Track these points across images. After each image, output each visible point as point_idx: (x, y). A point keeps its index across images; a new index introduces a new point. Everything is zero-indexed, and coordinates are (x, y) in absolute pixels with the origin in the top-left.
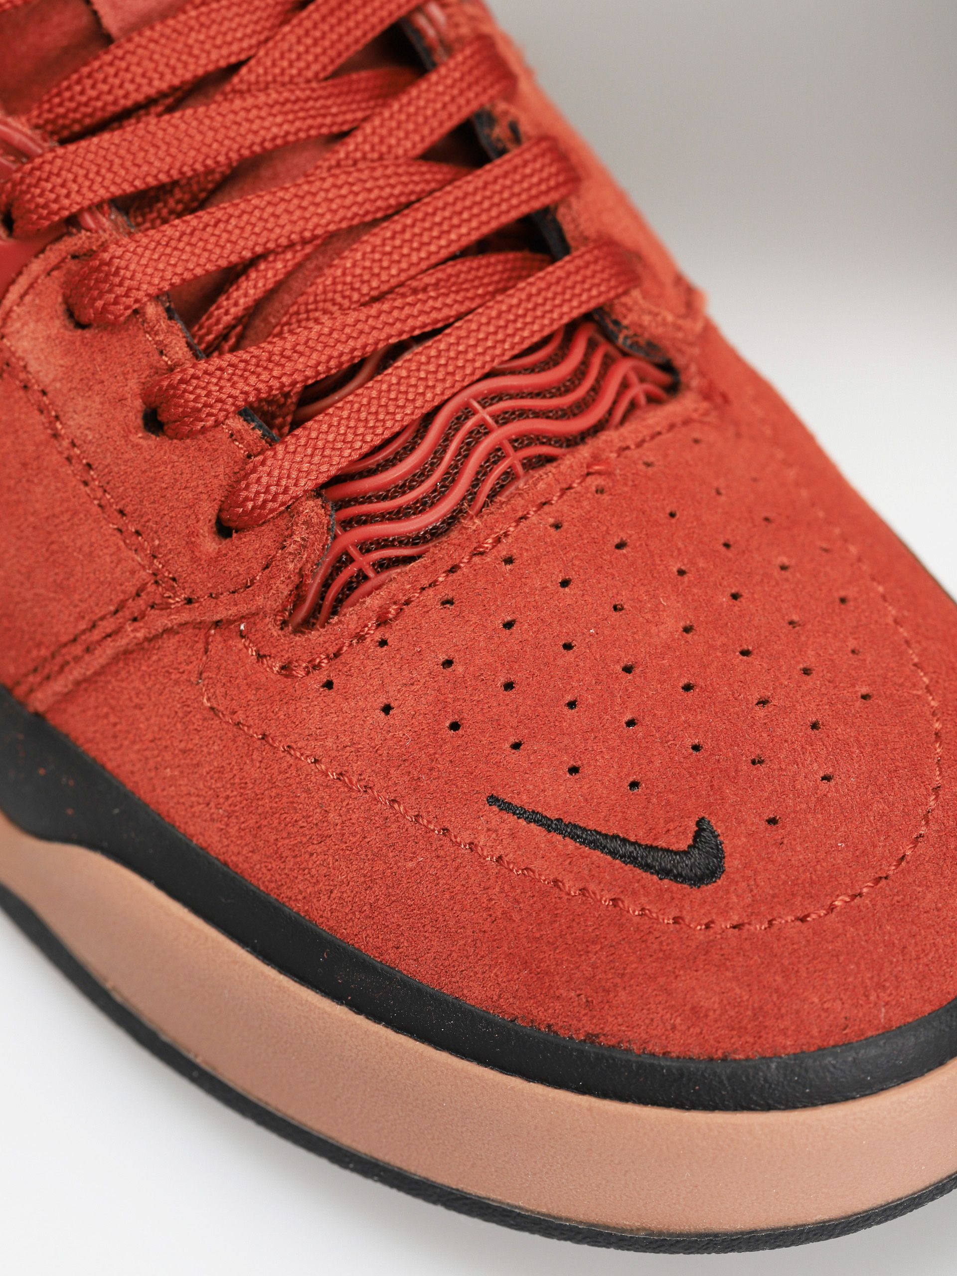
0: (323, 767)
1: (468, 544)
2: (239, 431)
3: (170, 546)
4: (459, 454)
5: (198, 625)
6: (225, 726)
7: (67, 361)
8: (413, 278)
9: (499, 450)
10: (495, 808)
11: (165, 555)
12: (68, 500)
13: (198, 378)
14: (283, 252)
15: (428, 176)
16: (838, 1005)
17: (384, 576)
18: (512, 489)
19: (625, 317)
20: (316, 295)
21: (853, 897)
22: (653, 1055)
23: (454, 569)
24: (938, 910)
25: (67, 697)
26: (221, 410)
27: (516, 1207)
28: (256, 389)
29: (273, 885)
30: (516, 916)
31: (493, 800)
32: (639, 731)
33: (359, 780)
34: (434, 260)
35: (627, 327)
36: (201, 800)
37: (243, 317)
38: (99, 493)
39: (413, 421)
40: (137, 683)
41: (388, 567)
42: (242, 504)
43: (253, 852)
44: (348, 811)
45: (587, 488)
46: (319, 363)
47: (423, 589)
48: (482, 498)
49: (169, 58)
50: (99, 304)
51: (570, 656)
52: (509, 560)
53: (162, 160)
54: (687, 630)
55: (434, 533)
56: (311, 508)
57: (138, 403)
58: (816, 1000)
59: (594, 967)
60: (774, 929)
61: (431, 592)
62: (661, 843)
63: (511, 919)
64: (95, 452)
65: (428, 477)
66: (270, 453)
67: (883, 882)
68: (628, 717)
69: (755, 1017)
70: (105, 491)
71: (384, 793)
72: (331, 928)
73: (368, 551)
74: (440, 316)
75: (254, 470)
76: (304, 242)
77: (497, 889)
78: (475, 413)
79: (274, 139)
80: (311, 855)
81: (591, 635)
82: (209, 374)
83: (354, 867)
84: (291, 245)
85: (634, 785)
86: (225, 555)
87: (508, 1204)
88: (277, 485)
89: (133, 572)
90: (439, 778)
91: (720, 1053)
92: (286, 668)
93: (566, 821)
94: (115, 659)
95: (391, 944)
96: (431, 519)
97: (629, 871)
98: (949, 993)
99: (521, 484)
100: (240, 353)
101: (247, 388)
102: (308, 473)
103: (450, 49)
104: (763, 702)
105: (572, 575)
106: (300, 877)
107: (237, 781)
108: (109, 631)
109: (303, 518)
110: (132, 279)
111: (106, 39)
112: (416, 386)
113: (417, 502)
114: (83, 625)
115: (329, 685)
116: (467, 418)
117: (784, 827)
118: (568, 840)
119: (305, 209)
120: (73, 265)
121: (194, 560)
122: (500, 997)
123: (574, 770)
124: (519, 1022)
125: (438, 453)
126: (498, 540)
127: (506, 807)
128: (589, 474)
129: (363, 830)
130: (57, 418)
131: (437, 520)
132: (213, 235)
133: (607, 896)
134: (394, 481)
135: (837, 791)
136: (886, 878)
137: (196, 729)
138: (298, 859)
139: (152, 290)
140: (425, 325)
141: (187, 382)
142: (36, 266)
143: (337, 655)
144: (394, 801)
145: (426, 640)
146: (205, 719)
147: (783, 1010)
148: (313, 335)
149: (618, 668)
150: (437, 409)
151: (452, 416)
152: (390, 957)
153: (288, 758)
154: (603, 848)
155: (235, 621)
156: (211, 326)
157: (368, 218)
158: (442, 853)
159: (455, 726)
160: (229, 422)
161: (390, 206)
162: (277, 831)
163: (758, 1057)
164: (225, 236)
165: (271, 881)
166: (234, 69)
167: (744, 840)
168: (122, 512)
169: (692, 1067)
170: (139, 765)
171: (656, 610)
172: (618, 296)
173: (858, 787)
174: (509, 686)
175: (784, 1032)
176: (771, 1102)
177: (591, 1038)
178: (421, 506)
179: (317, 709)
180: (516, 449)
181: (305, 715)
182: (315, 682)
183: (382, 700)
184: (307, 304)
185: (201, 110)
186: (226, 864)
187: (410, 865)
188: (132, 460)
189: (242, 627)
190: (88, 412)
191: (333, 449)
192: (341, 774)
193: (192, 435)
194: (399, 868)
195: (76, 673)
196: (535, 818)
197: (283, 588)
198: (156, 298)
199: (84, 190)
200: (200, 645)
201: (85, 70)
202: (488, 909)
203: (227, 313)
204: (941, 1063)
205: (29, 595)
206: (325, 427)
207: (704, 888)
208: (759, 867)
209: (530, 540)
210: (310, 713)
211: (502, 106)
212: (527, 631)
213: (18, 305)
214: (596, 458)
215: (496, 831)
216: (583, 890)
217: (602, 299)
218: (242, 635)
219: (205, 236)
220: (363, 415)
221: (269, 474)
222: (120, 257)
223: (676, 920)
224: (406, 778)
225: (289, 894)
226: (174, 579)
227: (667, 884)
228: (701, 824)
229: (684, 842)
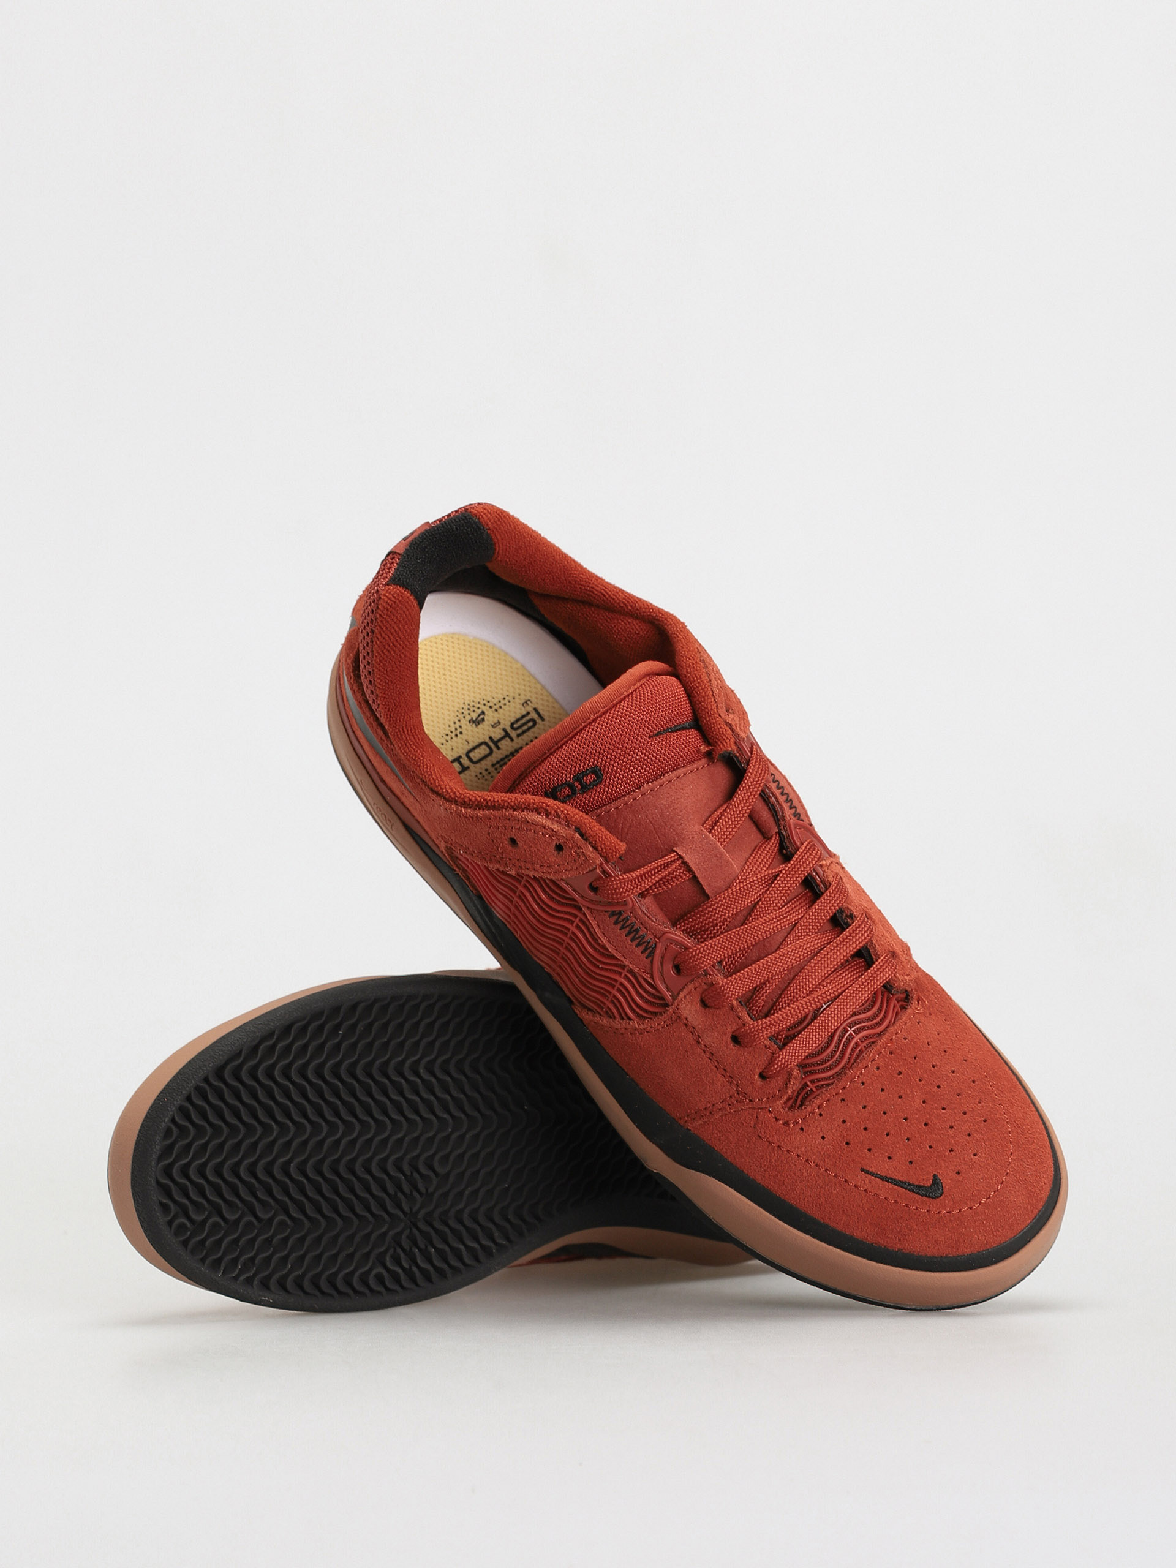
0: (801, 1158)
1: (848, 1078)
2: (770, 1045)
4: (844, 1046)
5: (755, 1109)
6: (764, 1142)
7: (701, 1018)
9: (857, 1042)
10: (863, 1173)
11: (742, 1085)
12: (704, 1065)
13: (753, 1027)
16: (984, 1237)
17: (819, 1092)
18: (862, 1056)
21: (987, 1199)
22: (921, 1256)
23: (845, 1088)
24: (1015, 1201)
25: (701, 1126)
26: (762, 1038)
28: (774, 1030)
31: (863, 1170)
32: (911, 1142)
33: (814, 1162)
35: (894, 987)
36: (754, 1165)
38: (716, 1063)
39: (828, 1036)
41: (821, 1088)
43: (775, 1184)
44: (810, 1173)
47: (834, 1095)
48: (853, 1061)
50: (713, 999)
51: (885, 1116)
52: (863, 1083)
54: (924, 1102)
55: (838, 1075)
56: (796, 1072)
57: (730, 1035)
58: (976, 1237)
59: (900, 1227)
60: (961, 1212)
61: (836, 1096)
62: (922, 1184)
63: (871, 1211)
64: (715, 1048)
65: (834, 1056)
66: (781, 1053)
67: (996, 1193)
68: (907, 1137)
69: (956, 1243)
70: (718, 1063)
71: (823, 1167)
72: (805, 1211)
73: (813, 1083)
75: (774, 1058)
77: (865, 1200)
78: (848, 1030)
80: (797, 1186)
81: (892, 1108)
82: (757, 1026)
83: (813, 1191)
85: (911, 1164)
86: (764, 1086)
88: (784, 1064)
89: (729, 1090)
90: (843, 1162)
91: (944, 1255)
92: (786, 1123)
93: (888, 1177)
94: (721, 1117)
95: (827, 1217)
96: (836, 1070)
97: (911, 1194)
99: (865, 1054)
100: (768, 1018)
101: (771, 1030)
102: (794, 1060)
103: (825, 886)
104: (951, 1127)
105: (885, 1087)
106: (793, 1193)
109: (794, 1075)
110: (728, 993)
111: (708, 897)
112: (828, 1023)
113: (831, 1064)
115: (802, 1129)
116: (845, 1033)
117: (962, 1175)
118: (889, 1184)
120: (704, 987)
121: (752, 1087)
122: (867, 1236)
123: (890, 1158)
124: (874, 1245)
125: (838, 1046)
126: (858, 1076)
127: (867, 1172)
129: (816, 1178)
130: (699, 1037)
131: (838, 1070)
133: (904, 1203)
134: (823, 1058)
135: (978, 1159)
136: (997, 1191)
138: (792, 1187)
139: (735, 997)
142: (691, 986)
143: (804, 1119)
144: (827, 1170)
145: (836, 1114)
146: (756, 1140)
147: (965, 1240)
149: (902, 1119)
150: (836, 1031)
151: (840, 1033)
152: (827, 1221)
153: (788, 1154)
154: (901, 1186)
155: (768, 1107)
158: (845, 1188)
159: (847, 1144)
160: (765, 1042)
162: (784, 1177)
163: (957, 1255)
165: (781, 1193)
167: (949, 1181)
168: (725, 1070)
171: (913, 1096)
172: (892, 978)
173: (985, 1158)
174: (865, 1129)
175: (966, 1247)
177: (900, 1250)
178: (833, 1066)
179: (798, 1137)
180: (862, 1041)
181: (793, 1139)
182: (797, 1128)
183: (822, 1134)
187: (834, 1191)
188: (728, 1053)
189: (770, 1110)
190: (712, 1037)
191: (802, 1050)
192: (807, 1160)
193: (751, 1046)
194: (830, 1192)
195: (705, 1120)
196: (877, 1176)
197: (785, 1097)
198: (737, 1000)
202: (862, 1207)
205: (688, 1094)
206: (798, 1042)
207: (937, 1199)
208: (955, 1190)
209: (869, 1075)
210: (795, 1139)
211: (846, 905)
212: (870, 1108)
213: (684, 999)
214: (887, 1039)
215: (864, 1181)
216: (896, 1202)
217: (887, 978)
220: (811, 1036)
221: (781, 1060)
222: (723, 985)
223: (928, 1211)
224: (831, 1161)
226: (745, 1093)
227: (924, 1198)
228: (935, 1176)
229: (929, 1184)
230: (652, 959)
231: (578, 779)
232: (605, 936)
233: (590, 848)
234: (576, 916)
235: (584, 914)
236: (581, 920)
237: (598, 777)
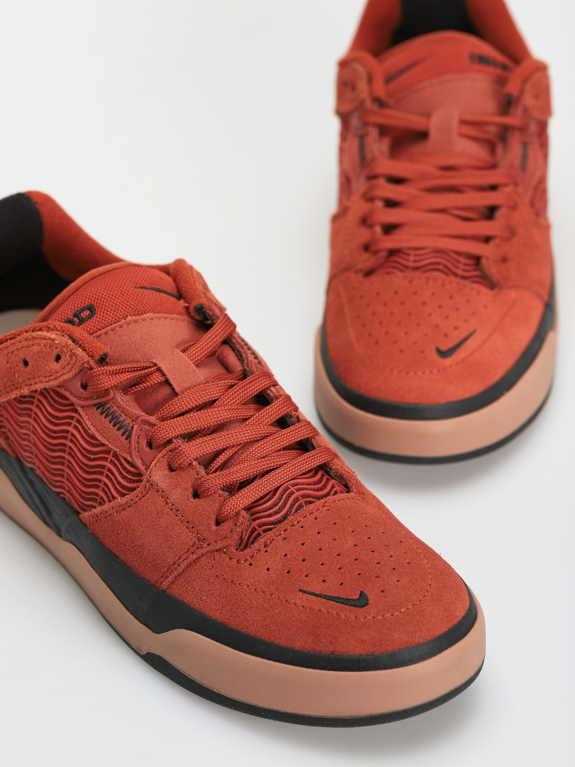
0: (250, 588)
1: (290, 523)
2: (222, 494)
3: (202, 529)
4: (286, 499)
5: (212, 552)
6: (220, 580)
7: (170, 480)
8: (270, 454)
9: (298, 498)
10: (301, 593)
11: (201, 532)
12: (171, 521)
13: (209, 479)
14: (232, 448)
15: (273, 429)
16: (403, 637)
17: (266, 533)
18: (302, 509)
19: (333, 466)
20: (242, 459)
21: (407, 609)
22: (350, 655)
23: (286, 530)
24: (432, 612)
25: (172, 583)
26: (216, 488)
27: (313, 715)
28: (226, 482)
29: (236, 626)
30: (309, 621)
31: (300, 590)
32: (342, 570)
33: (261, 590)
34: (276, 450)
35: (333, 470)
36: (214, 604)
37: (221, 466)
38: (181, 517)
39: (272, 490)
40: (194, 573)
41: (267, 531)
42: (224, 513)
43: (230, 617)
44: (258, 599)
45: (324, 510)
46: (244, 475)
47: (277, 536)
48: (293, 511)
49: (195, 398)
50: (179, 462)
51: (321, 552)
52: (302, 527)
53: (195, 424)
54: (356, 545)
55: (280, 521)
56: (243, 513)
57: (191, 489)
58: (397, 636)
59: (332, 632)
60: (384, 618)
61: (279, 536)
62: (350, 598)
63: (307, 622)
64: (179, 505)
65: (277, 505)
66: (231, 499)
67: (415, 606)
68: (339, 567)
69: (380, 641)
70: (183, 517)
71: (268, 592)
72: (254, 635)
73: (261, 527)
74: (279, 463)
75: (227, 503)
76: (238, 445)
77: (303, 614)
78: (290, 488)
79: (227, 419)
80: (248, 614)
81: (327, 546)
82: (212, 478)
83: (260, 615)
84: (234, 446)
85: (341, 584)
86: (219, 529)
87: (310, 715)
88: (233, 507)
89: (192, 539)
90: (284, 586)
91: (370, 653)
92: (238, 561)
93: (322, 594)
94: (187, 567)
95: (272, 636)
96: (279, 517)
97: (341, 605)
98: (436, 634)
99: (304, 508)
100: (221, 473)
101: (223, 481)
102: (242, 503)
103: (277, 398)
104: (379, 563)
105: (321, 531)
106: (245, 621)
107: (225, 596)
108: (185, 558)
109: (241, 515)
110: (188, 454)
111: (176, 394)
112: (272, 481)
113: (274, 512)
114: (177, 558)
115: (251, 565)
116: (287, 490)
117: (386, 592)
118: (323, 599)
119: (237, 436)
120: (170, 453)
121: (210, 531)
122: (305, 645)
123: (324, 581)
124: (311, 652)
125: (280, 499)
126: (298, 522)
127: (304, 592)
128: (324, 506)
129: (263, 604)
130: (167, 498)
131: (280, 517)
132: (211, 442)
133: (335, 612)
134: (267, 507)
135: (401, 584)
136: (416, 605)
137: (212, 583)
138: (244, 616)
139: (195, 457)
140: (274, 466)
141: (206, 481)
142: (160, 455)
143: (253, 556)
144: (272, 594)
145: (279, 549)
146: (214, 579)
147: (388, 639)
148: (242, 467)
149: (335, 555)
150: (279, 487)
151: (283, 489)
152: (272, 639)
153: (240, 586)
154: (333, 601)
155: (222, 549)
156: (211, 469)
157: (255, 439)
158: (286, 607)
159: (288, 572)
160: (219, 491)
161: (262, 436)
162: (237, 609)
163: (381, 653)
164: (215, 443)
165: (236, 625)
166: (215, 401)
167: (374, 596)
168: (188, 522)
169: (362, 657)
170: (195, 599)
171: (346, 540)
172: (330, 461)
173: (407, 583)
174: (304, 560)
175: (388, 645)
176: (385, 667)
177: (333, 652)
178: (276, 513)
179: (248, 571)
180: (302, 498)
181: (244, 573)
182: (247, 564)
183: (267, 567)
184: (239, 462)
185: (206, 411)
186: (222, 622)
187: (277, 611)
188: (190, 506)
189: (225, 550)
190: (177, 494)
191: (249, 497)
192: (255, 589)
193: (208, 496)
194: (274, 613)
195: (175, 573)
196: (313, 594)
197: (236, 537)
198: (196, 459)
199: (173, 432)
200: (212, 557)
201: (171, 403)
202: (300, 620)
203: (216, 465)
204: (435, 655)
205: (160, 552)
206: (247, 492)
207: (363, 608)
208: (379, 602)
209: (308, 522)
210: (245, 573)
211: (294, 413)
212: (308, 545)
213: (154, 467)
214: (326, 502)
215: (302, 599)
216: (328, 612)
217: (326, 461)
218: (225, 553)
219: (209, 443)
220: (257, 488)
221: (231, 504)
222: (185, 449)
223: (355, 617)
224: (275, 587)
225: (241, 627)
226: (204, 539)
227: (352, 608)
228: (361, 592)
229: (357, 597)
230: (130, 440)
231: (76, 315)
232: (94, 427)
233: (81, 350)
234: (72, 418)
235: (80, 414)
236: (78, 421)
237: (91, 312)
